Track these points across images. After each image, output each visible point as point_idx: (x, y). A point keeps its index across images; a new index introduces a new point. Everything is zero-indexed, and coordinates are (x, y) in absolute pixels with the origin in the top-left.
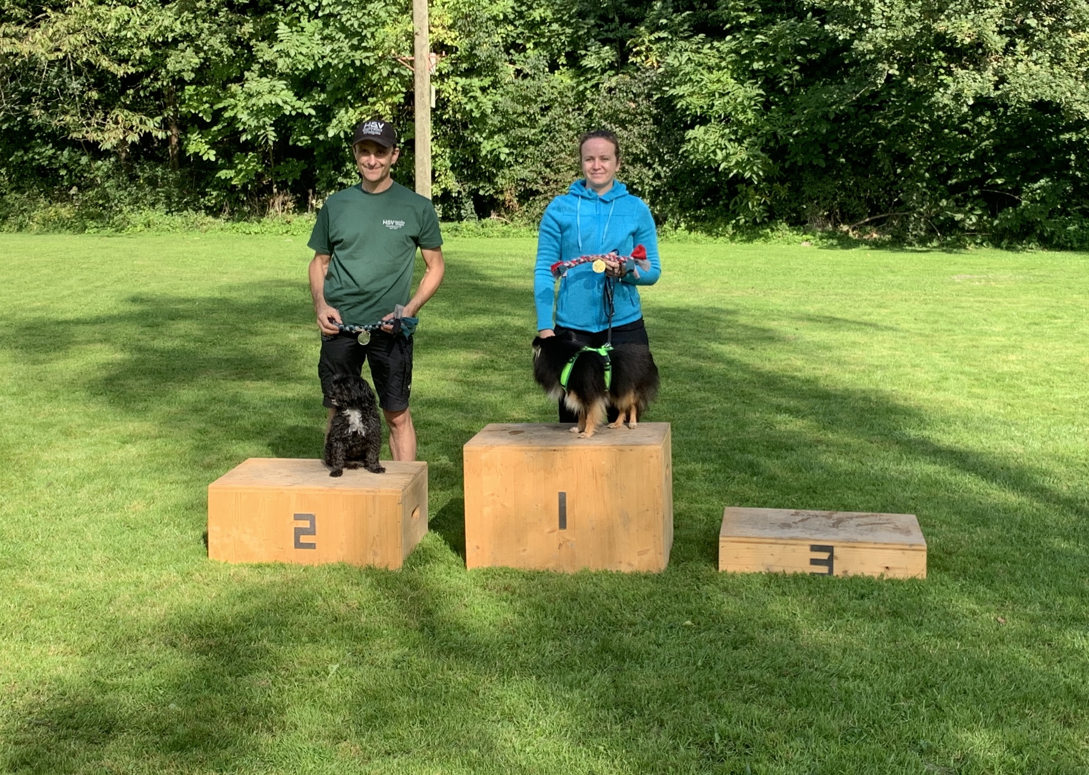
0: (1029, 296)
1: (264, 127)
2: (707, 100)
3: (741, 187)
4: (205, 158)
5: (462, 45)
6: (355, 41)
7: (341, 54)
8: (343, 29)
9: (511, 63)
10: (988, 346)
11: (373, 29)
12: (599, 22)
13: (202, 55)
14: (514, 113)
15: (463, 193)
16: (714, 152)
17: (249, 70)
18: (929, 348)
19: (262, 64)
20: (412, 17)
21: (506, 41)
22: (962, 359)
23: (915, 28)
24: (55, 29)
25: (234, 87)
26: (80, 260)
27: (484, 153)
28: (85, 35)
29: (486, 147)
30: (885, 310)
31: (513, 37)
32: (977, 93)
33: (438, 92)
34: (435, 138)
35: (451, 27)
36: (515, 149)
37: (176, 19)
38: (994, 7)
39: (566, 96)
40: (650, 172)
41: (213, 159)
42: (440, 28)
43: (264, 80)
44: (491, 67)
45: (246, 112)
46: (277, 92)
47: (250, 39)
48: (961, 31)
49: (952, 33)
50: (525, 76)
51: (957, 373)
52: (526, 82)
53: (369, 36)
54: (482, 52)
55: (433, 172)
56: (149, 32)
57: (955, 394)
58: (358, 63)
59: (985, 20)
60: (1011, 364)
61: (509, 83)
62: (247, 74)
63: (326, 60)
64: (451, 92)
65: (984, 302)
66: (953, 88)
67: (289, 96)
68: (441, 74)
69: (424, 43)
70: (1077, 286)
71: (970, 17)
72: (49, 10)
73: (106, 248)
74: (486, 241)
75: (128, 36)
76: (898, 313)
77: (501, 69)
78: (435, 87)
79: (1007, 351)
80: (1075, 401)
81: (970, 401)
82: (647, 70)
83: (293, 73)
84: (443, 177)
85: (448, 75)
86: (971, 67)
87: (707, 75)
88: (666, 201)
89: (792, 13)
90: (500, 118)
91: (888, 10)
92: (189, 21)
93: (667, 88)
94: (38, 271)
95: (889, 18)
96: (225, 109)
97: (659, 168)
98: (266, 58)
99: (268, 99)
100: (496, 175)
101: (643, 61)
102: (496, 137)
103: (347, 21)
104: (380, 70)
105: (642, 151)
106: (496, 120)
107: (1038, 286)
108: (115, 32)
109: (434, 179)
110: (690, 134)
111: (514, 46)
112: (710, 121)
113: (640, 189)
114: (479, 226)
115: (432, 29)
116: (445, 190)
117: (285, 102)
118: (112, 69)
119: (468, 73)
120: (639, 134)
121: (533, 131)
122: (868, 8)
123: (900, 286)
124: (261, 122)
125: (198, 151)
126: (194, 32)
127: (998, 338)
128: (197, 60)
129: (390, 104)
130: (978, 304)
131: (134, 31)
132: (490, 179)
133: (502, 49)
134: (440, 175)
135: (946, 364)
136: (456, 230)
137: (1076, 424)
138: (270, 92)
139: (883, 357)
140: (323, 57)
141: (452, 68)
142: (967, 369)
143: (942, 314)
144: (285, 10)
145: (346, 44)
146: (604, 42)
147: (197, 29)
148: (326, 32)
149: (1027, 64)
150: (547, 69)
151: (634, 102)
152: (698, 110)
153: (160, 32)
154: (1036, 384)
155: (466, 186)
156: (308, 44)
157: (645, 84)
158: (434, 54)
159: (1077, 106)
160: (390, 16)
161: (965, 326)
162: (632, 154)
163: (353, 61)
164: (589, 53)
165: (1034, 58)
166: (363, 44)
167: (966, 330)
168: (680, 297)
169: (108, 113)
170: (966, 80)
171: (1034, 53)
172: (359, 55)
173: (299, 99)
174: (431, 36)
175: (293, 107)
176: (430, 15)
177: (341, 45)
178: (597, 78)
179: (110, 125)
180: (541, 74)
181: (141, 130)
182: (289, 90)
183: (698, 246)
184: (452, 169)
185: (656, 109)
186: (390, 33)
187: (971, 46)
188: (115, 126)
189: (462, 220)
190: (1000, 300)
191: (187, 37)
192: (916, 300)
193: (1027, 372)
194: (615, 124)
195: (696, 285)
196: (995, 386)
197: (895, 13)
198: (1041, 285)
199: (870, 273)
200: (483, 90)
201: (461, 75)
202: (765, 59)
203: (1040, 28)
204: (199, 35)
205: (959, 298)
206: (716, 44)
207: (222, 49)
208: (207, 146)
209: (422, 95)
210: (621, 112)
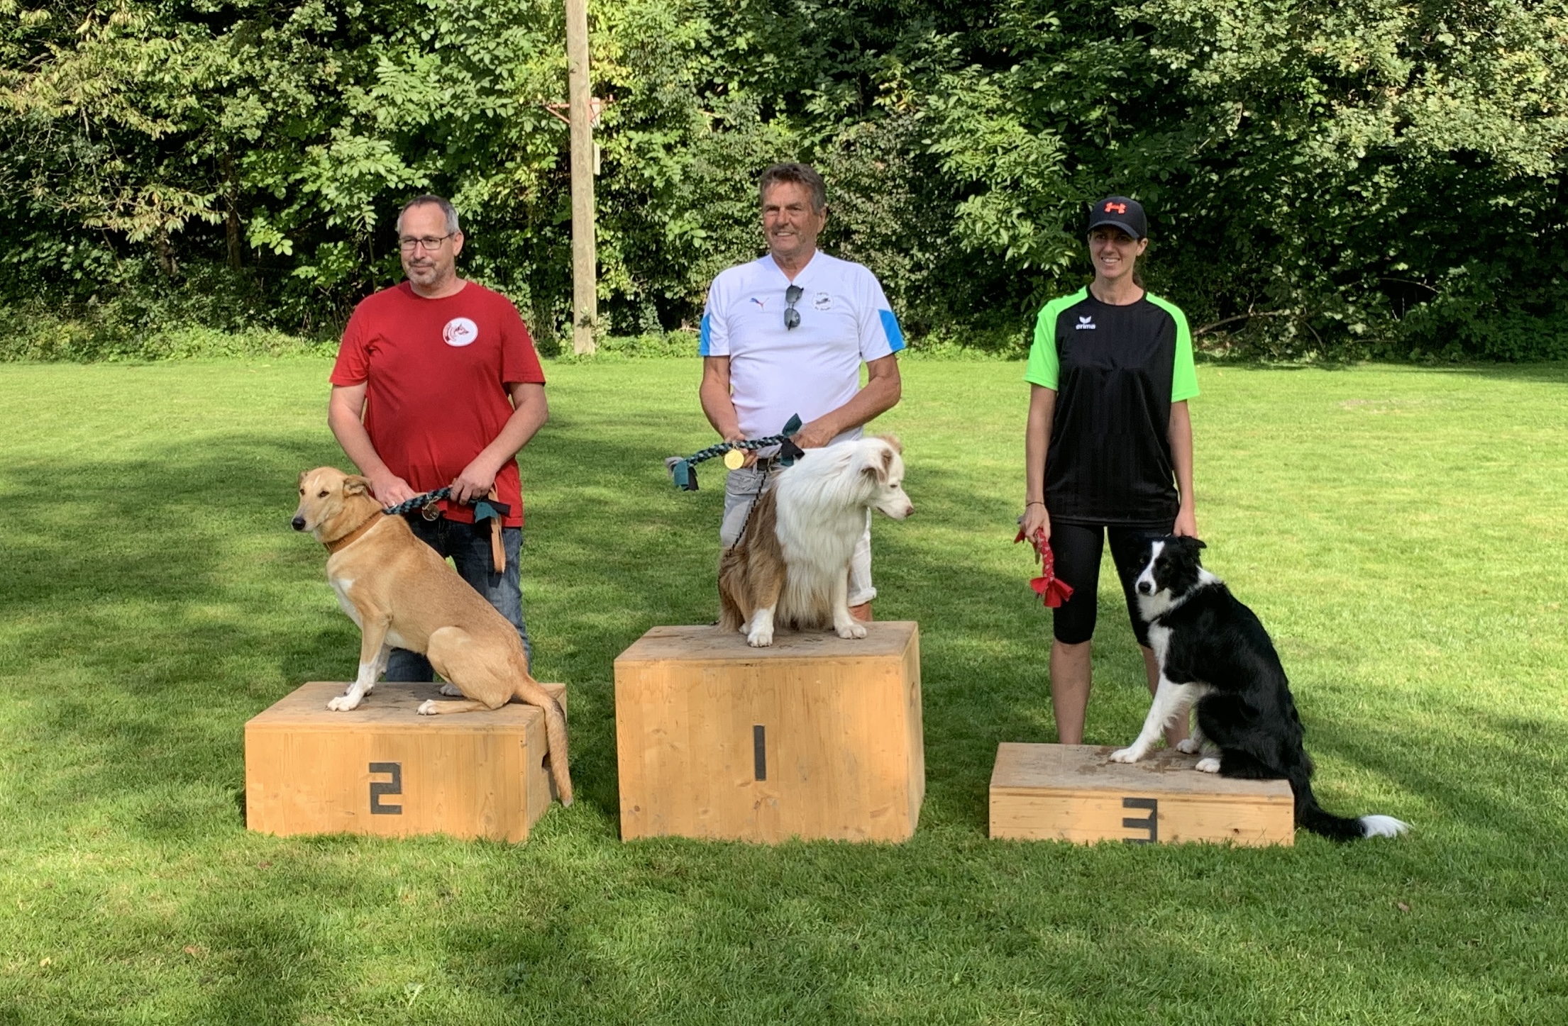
0: (1450, 428)
1: (358, 207)
2: (986, 158)
3: (1035, 281)
4: (278, 251)
5: (637, 85)
6: (486, 83)
7: (466, 100)
8: (469, 65)
9: (707, 110)
10: (1389, 503)
11: (510, 66)
12: (831, 49)
13: (270, 105)
14: (713, 180)
15: (643, 296)
16: (997, 233)
17: (337, 125)
18: (1305, 505)
19: (356, 117)
20: (565, 46)
21: (699, 79)
22: (1352, 521)
23: (1279, 51)
24: (62, 73)
25: (316, 151)
26: (97, 399)
27: (671, 237)
28: (105, 79)
29: (673, 229)
30: (1242, 452)
31: (709, 73)
32: (1370, 141)
33: (604, 153)
34: (602, 218)
35: (622, 61)
36: (715, 231)
37: (233, 57)
38: (1393, 18)
39: (786, 155)
40: (907, 261)
41: (289, 252)
42: (606, 62)
43: (359, 139)
44: (679, 116)
45: (333, 186)
46: (378, 156)
47: (337, 82)
48: (1346, 53)
49: (1334, 57)
50: (726, 130)
51: (1344, 541)
52: (732, 137)
53: (505, 74)
54: (665, 96)
55: (599, 266)
56: (195, 74)
57: (1341, 571)
58: (490, 113)
59: (1379, 37)
60: (1424, 527)
61: (706, 137)
62: (334, 131)
63: (446, 110)
64: (622, 152)
65: (1386, 438)
66: (1335, 133)
67: (393, 161)
68: (607, 127)
69: (583, 83)
70: (1519, 414)
71: (1357, 34)
72: (54, 47)
73: (136, 381)
74: (675, 362)
75: (166, 80)
76: (1261, 456)
77: (692, 118)
78: (599, 145)
79: (1417, 509)
80: (1515, 580)
81: (1363, 583)
82: (900, 117)
83: (401, 131)
84: (612, 273)
85: (618, 129)
86: (1361, 103)
87: (984, 122)
88: (929, 301)
89: (1105, 31)
90: (692, 188)
91: (1240, 25)
92: (250, 58)
93: (927, 141)
94: (36, 416)
95: (1241, 38)
96: (303, 181)
97: (920, 255)
98: (362, 108)
99: (365, 166)
100: (686, 269)
101: (894, 103)
102: (687, 215)
103: (474, 54)
104: (522, 123)
105: (894, 232)
106: (687, 190)
107: (1463, 414)
108: (147, 76)
109: (599, 274)
110: (963, 208)
111: (711, 85)
112: (990, 189)
113: (892, 285)
114: (665, 342)
115: (594, 63)
116: (616, 291)
117: (390, 171)
118: (143, 128)
119: (644, 126)
120: (890, 206)
121: (740, 205)
122: (1211, 23)
123: (1265, 418)
124: (355, 199)
125: (267, 241)
126: (258, 73)
127: (1405, 490)
128: (263, 112)
129: (536, 171)
130: (1376, 442)
131: (173, 74)
132: (681, 275)
133: (694, 90)
134: (608, 270)
135: (1328, 528)
136: (633, 347)
137: (1517, 612)
138: (367, 157)
139: (1237, 519)
140: (442, 106)
141: (623, 119)
142: (1359, 534)
143: (1323, 456)
144: (387, 42)
145: (472, 88)
146: (839, 78)
147: (262, 68)
148: (446, 70)
149: (1441, 98)
150: (758, 118)
151: (883, 161)
152: (974, 173)
153: (211, 73)
154: (1458, 556)
155: (646, 286)
156: (421, 87)
157: (897, 137)
158: (597, 100)
159: (1514, 157)
160: (535, 46)
161: (1356, 473)
162: (880, 234)
163: (483, 111)
164: (817, 93)
165: (1452, 89)
166: (498, 87)
167: (1359, 479)
168: (950, 438)
169: (137, 191)
170: (1354, 122)
171: (1451, 83)
172: (491, 103)
173: (409, 166)
174: (593, 73)
175: (399, 177)
176: (591, 44)
177: (466, 88)
178: (828, 128)
179: (141, 207)
180: (750, 124)
181: (185, 213)
182: (394, 153)
183: (977, 365)
184: (626, 261)
185: (914, 171)
186: (534, 72)
187: (1360, 74)
188: (146, 208)
189: (641, 333)
190: (1408, 435)
191: (249, 80)
192: (1286, 436)
193: (1446, 539)
194: (855, 192)
195: (971, 420)
196: (1398, 558)
197: (1251, 30)
198: (1466, 414)
199: (1222, 400)
200: (668, 148)
201: (637, 128)
202: (1067, 97)
203: (1459, 46)
204: (267, 76)
205: (1350, 433)
206: (996, 76)
207: (299, 96)
208: (281, 235)
209: (581, 156)
210: (863, 175)
